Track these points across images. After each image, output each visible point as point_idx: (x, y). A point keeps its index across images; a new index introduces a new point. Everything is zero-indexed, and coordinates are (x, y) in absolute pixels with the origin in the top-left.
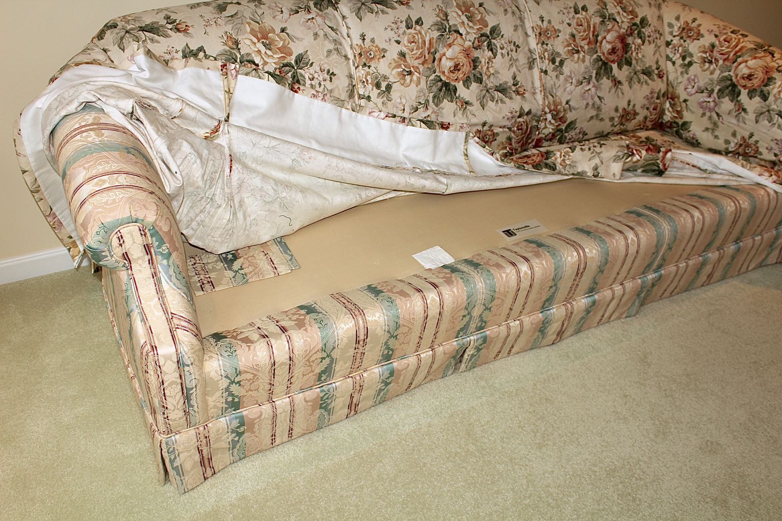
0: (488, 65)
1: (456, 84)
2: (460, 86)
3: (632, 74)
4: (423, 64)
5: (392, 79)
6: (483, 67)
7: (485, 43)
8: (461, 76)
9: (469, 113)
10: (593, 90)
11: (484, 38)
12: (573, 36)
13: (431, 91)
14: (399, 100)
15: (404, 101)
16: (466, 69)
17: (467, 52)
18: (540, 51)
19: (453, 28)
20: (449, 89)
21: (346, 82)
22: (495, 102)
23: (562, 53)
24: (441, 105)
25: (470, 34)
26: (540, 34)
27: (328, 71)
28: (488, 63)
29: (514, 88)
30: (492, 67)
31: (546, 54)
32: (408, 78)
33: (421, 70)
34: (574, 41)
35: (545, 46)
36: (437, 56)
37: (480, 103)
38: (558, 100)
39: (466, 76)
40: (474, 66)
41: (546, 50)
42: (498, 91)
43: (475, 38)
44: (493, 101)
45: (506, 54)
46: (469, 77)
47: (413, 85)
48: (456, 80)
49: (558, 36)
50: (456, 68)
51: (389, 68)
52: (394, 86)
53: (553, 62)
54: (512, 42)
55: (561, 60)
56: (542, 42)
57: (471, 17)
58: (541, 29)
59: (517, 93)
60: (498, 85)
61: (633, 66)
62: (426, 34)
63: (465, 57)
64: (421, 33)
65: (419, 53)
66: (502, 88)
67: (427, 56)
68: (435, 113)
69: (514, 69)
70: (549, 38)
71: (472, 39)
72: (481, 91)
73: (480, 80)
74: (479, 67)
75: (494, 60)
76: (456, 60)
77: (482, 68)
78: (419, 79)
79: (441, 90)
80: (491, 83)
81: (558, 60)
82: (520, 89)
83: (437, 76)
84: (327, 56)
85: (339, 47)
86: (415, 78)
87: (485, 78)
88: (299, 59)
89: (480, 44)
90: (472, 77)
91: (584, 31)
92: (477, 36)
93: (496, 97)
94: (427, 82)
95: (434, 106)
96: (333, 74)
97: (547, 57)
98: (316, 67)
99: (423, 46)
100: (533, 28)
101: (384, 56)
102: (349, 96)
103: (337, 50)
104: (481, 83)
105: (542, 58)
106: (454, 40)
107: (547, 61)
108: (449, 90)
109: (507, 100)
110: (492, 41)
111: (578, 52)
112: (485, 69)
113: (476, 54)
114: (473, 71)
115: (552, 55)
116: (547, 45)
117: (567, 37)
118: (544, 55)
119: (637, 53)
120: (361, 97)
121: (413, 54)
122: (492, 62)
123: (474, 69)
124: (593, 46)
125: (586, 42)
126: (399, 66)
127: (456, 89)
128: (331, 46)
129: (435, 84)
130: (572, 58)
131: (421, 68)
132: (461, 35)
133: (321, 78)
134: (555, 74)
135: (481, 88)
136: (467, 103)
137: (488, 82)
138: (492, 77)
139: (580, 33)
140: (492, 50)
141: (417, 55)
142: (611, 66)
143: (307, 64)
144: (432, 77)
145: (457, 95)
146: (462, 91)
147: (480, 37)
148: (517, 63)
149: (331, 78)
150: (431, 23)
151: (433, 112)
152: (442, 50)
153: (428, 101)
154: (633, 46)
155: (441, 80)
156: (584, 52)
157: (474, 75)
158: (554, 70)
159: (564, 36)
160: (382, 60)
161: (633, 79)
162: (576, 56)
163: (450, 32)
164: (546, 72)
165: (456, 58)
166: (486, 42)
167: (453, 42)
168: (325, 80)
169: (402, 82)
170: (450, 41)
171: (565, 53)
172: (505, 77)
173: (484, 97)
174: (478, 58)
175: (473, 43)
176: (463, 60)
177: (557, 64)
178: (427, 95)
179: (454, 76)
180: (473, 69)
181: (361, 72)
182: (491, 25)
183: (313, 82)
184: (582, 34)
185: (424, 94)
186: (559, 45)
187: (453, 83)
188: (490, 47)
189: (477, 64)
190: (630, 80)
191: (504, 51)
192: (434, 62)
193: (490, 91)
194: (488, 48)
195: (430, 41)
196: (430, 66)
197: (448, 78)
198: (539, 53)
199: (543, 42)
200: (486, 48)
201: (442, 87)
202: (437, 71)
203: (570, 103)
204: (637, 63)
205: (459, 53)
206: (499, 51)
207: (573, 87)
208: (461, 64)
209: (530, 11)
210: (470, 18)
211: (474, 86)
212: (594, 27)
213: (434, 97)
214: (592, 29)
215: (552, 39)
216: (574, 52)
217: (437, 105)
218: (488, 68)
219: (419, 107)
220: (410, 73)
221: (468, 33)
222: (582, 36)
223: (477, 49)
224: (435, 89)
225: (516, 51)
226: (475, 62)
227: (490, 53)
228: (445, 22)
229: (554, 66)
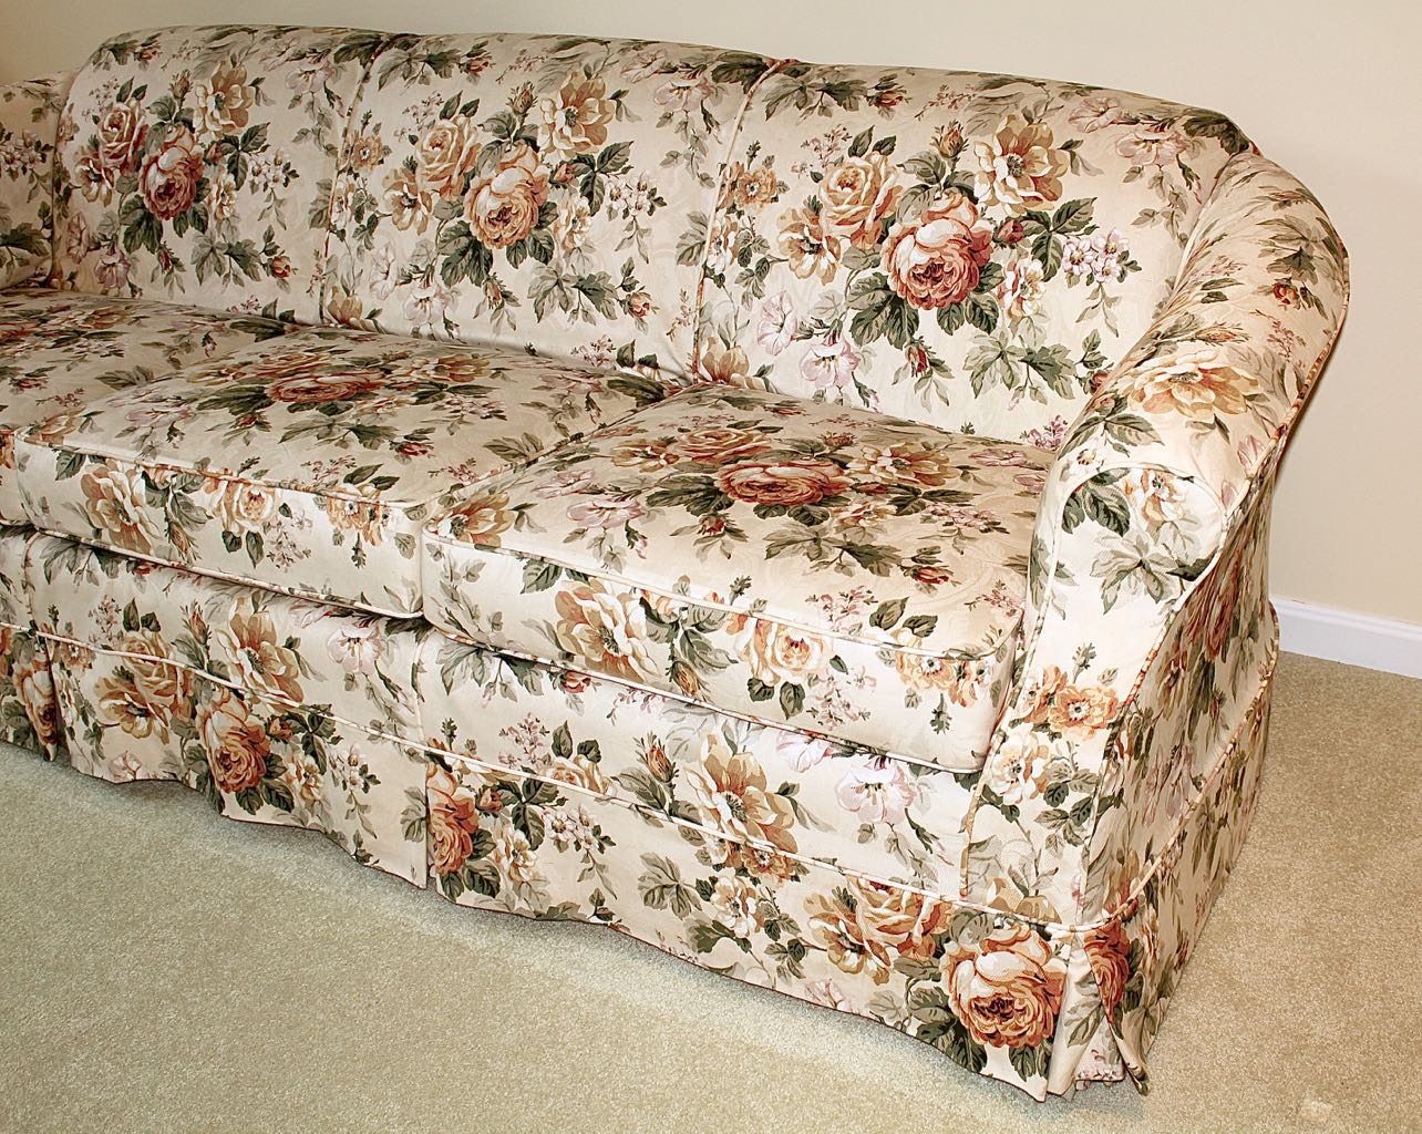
0: (574, 227)
1: (494, 250)
2: (500, 254)
3: (992, 355)
4: (441, 192)
5: (382, 209)
6: (559, 229)
7: (580, 179)
8: (508, 235)
9: (506, 316)
10: (844, 362)
11: (582, 166)
12: (815, 207)
13: (442, 251)
14: (383, 252)
15: (391, 257)
16: (521, 223)
17: (533, 189)
18: (718, 225)
19: (526, 134)
20: (479, 256)
21: (314, 193)
22: (569, 312)
23: (771, 242)
24: (458, 286)
25: (557, 149)
26: (734, 184)
27: (288, 166)
28: (574, 221)
29: (622, 295)
30: (580, 232)
31: (732, 236)
32: (408, 212)
33: (434, 203)
34: (815, 221)
35: (733, 216)
36: (474, 183)
37: (536, 304)
38: (740, 359)
39: (517, 237)
40: (540, 221)
41: (734, 227)
42: (581, 289)
43: (562, 163)
44: (565, 310)
45: (621, 214)
46: (522, 241)
47: (413, 229)
48: (497, 240)
49: (776, 199)
50: (503, 216)
51: (384, 185)
52: (382, 221)
53: (744, 258)
54: (645, 188)
55: (764, 261)
56: (730, 204)
57: (577, 117)
58: (740, 175)
59: (630, 308)
60: (586, 276)
61: (996, 333)
62: (470, 133)
63: (526, 198)
64: (461, 131)
65: (441, 169)
66: (592, 285)
67: (455, 176)
68: (442, 297)
69: (632, 251)
70: (749, 199)
71: (555, 163)
72: (543, 278)
73: (545, 256)
74: (551, 226)
75: (588, 219)
76: (506, 200)
77: (556, 229)
78: (425, 219)
79: (463, 254)
80: (570, 268)
81: (756, 257)
82: (635, 301)
83: (461, 223)
84: (296, 140)
85: (324, 128)
86: (419, 216)
87: (558, 253)
88: (252, 134)
89: (569, 176)
90: (529, 243)
91: (855, 202)
92: (568, 160)
93: (576, 301)
94: (439, 230)
95: (442, 283)
96: (294, 174)
97: (731, 244)
98: (270, 155)
99: (456, 155)
100: (723, 166)
101: (382, 162)
102: (313, 221)
103: (318, 133)
104: (546, 262)
105: (720, 243)
106: (519, 157)
107: (729, 254)
108: (478, 258)
109: (599, 316)
110: (599, 175)
111: (817, 250)
112: (563, 233)
113: (553, 196)
114: (534, 232)
115: (745, 241)
116: (740, 214)
117: (800, 206)
118: (725, 237)
119: (1020, 300)
120: (331, 228)
121: (430, 170)
122: (583, 223)
123: (539, 227)
124: (868, 247)
125: (849, 230)
126: (399, 186)
127: (491, 260)
128: (310, 124)
129: (454, 238)
130: (794, 263)
131: (436, 198)
132: (536, 149)
133: (270, 176)
134: (741, 289)
135: (544, 272)
136: (506, 296)
137: (563, 263)
138: (575, 255)
139: (838, 204)
140: (590, 196)
141: (436, 173)
142: (915, 313)
143: (260, 144)
144: (452, 223)
145: (491, 273)
146: (501, 267)
147: (575, 161)
148: (645, 240)
149: (287, 180)
150: (490, 115)
151: (439, 294)
152: (486, 174)
153: (433, 269)
154: (1011, 277)
155: (469, 234)
156: (836, 256)
157: (536, 241)
158: (743, 279)
159: (794, 200)
160: (377, 167)
161: (992, 369)
162: (809, 259)
163: (515, 139)
164: (720, 280)
165: (509, 195)
166: (583, 176)
167: (515, 161)
168: (275, 181)
169: (397, 217)
170: (508, 158)
171: (781, 244)
172: (607, 264)
173: (546, 294)
174: (555, 205)
175: (553, 173)
176: (522, 204)
177: (752, 266)
178: (433, 256)
179: (494, 232)
180: (536, 228)
181: (341, 184)
182: (608, 143)
183: (257, 180)
184: (844, 207)
185: (428, 253)
186: (771, 224)
187: (488, 246)
188: (588, 189)
189: (548, 219)
190: (979, 372)
191: (619, 206)
192: (463, 194)
193: (564, 284)
194: (582, 190)
195: (471, 149)
196: (454, 199)
197: (483, 233)
198: (714, 230)
199: (734, 206)
200: (579, 188)
201: (467, 248)
202: (466, 212)
203: (769, 377)
204: (1014, 328)
205: (517, 186)
206: (607, 201)
207: (783, 337)
208: (514, 211)
209: (740, 128)
210: (571, 119)
211: (530, 263)
212: (889, 197)
213: (447, 264)
214: (880, 200)
215: (758, 204)
216: (806, 247)
217: (448, 284)
218: (571, 233)
219: (414, 276)
220: (414, 204)
221: (552, 148)
222: (843, 213)
223: (558, 187)
224: (451, 248)
225: (651, 212)
226: (544, 213)
227: (585, 201)
228: (517, 118)
229: (743, 269)
